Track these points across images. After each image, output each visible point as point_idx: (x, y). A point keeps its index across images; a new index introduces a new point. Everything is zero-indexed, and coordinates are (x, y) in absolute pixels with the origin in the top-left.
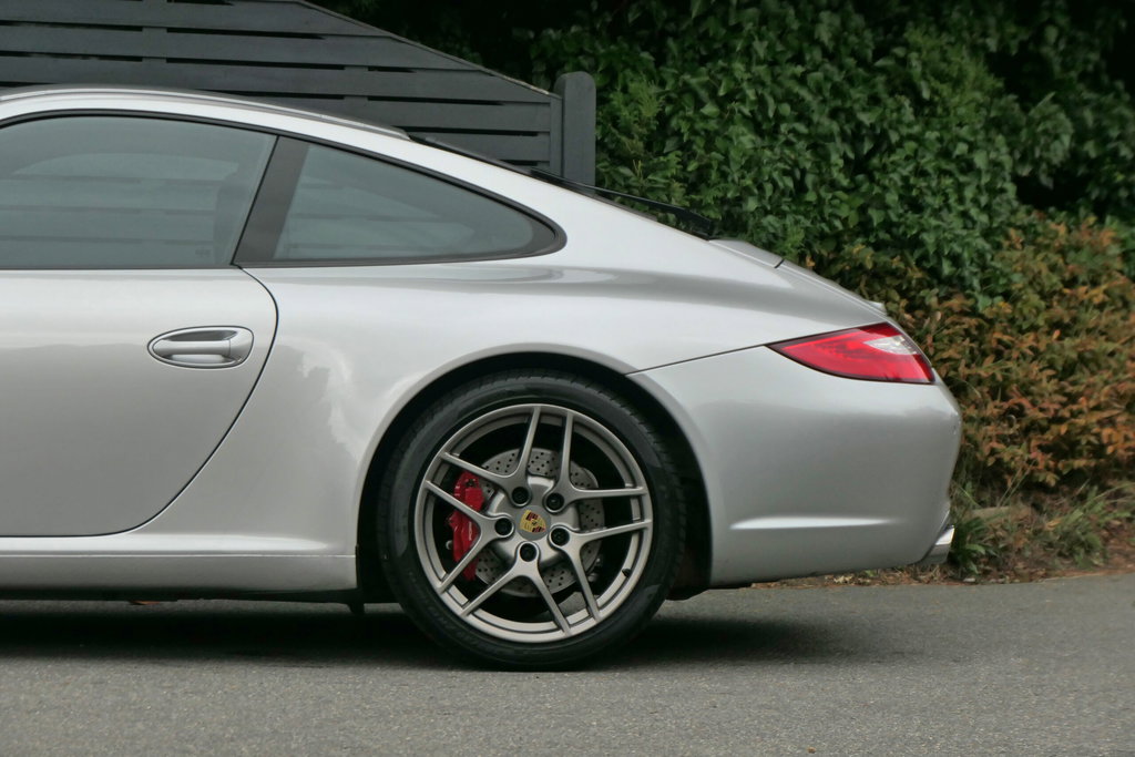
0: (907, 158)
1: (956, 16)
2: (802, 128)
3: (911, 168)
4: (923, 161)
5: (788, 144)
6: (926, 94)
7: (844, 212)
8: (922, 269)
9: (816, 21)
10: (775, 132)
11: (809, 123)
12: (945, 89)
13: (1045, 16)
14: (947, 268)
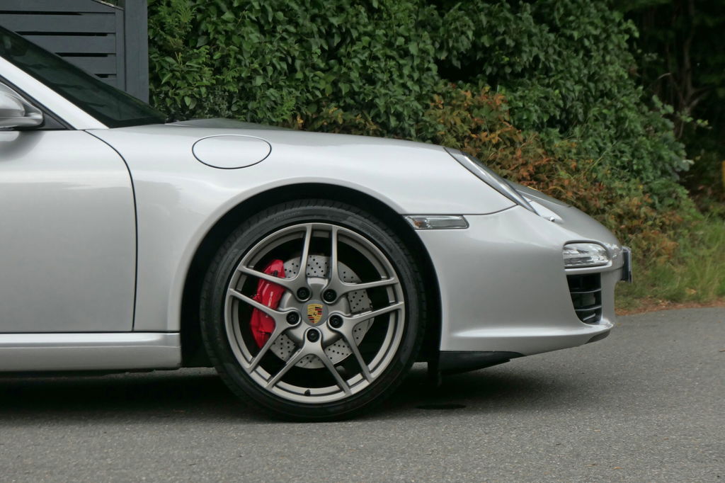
0: (364, 48)
2: (292, 29)
3: (366, 54)
4: (375, 49)
5: (283, 39)
6: (375, 5)
7: (322, 85)
8: (376, 123)
10: (273, 31)
11: (297, 25)
14: (393, 122)
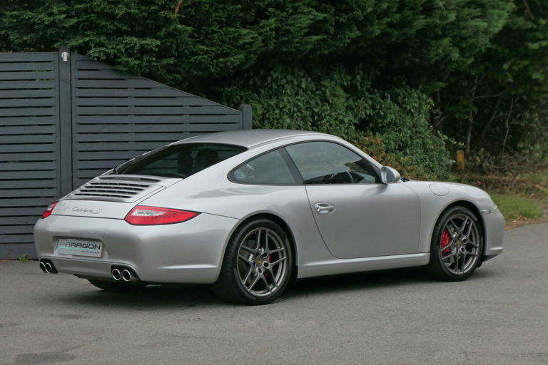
1: (335, 76)
2: (299, 114)
6: (331, 102)
9: (301, 81)
10: (293, 115)
11: (301, 113)
12: (335, 99)
13: (357, 72)
